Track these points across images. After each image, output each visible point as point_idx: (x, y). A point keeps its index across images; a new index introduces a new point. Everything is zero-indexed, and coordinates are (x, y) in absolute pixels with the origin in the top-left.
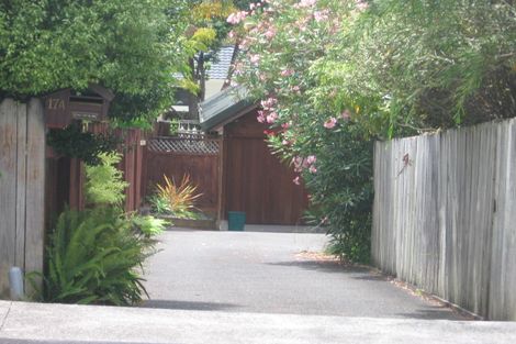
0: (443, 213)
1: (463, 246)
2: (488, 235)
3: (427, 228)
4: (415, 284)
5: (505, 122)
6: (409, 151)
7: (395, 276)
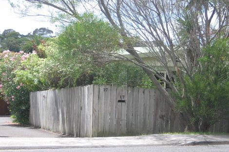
0: (60, 111)
1: (69, 119)
2: (79, 116)
3: (54, 115)
4: (49, 129)
5: (85, 87)
6: (45, 95)
7: (40, 128)
